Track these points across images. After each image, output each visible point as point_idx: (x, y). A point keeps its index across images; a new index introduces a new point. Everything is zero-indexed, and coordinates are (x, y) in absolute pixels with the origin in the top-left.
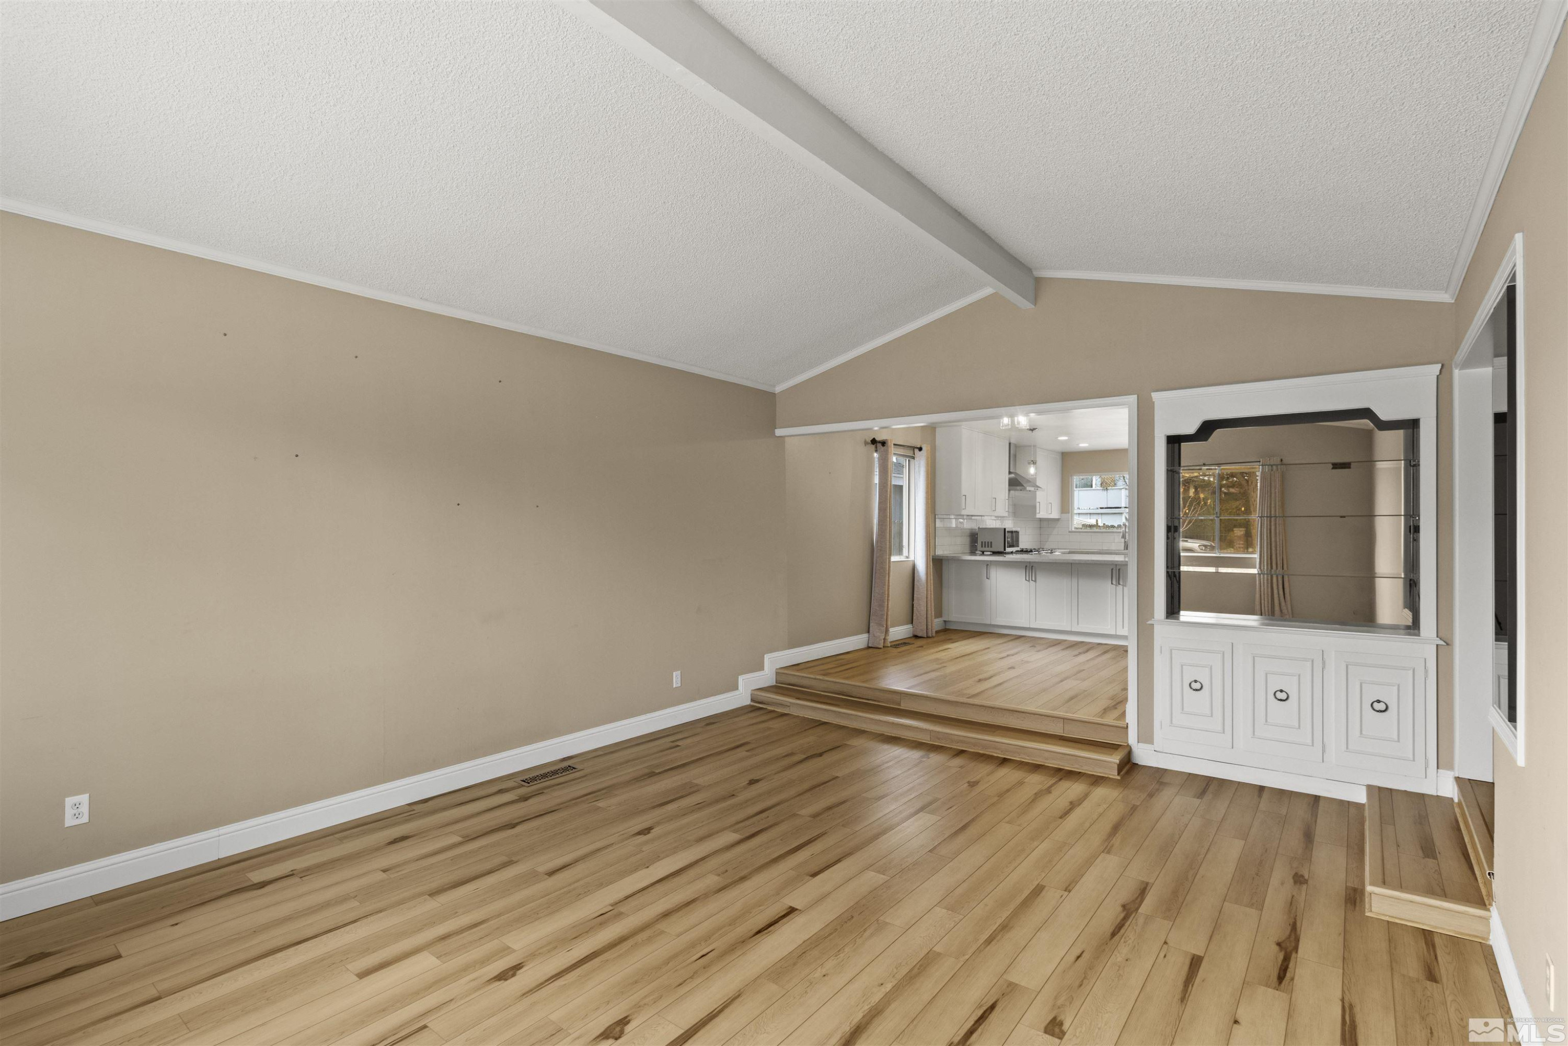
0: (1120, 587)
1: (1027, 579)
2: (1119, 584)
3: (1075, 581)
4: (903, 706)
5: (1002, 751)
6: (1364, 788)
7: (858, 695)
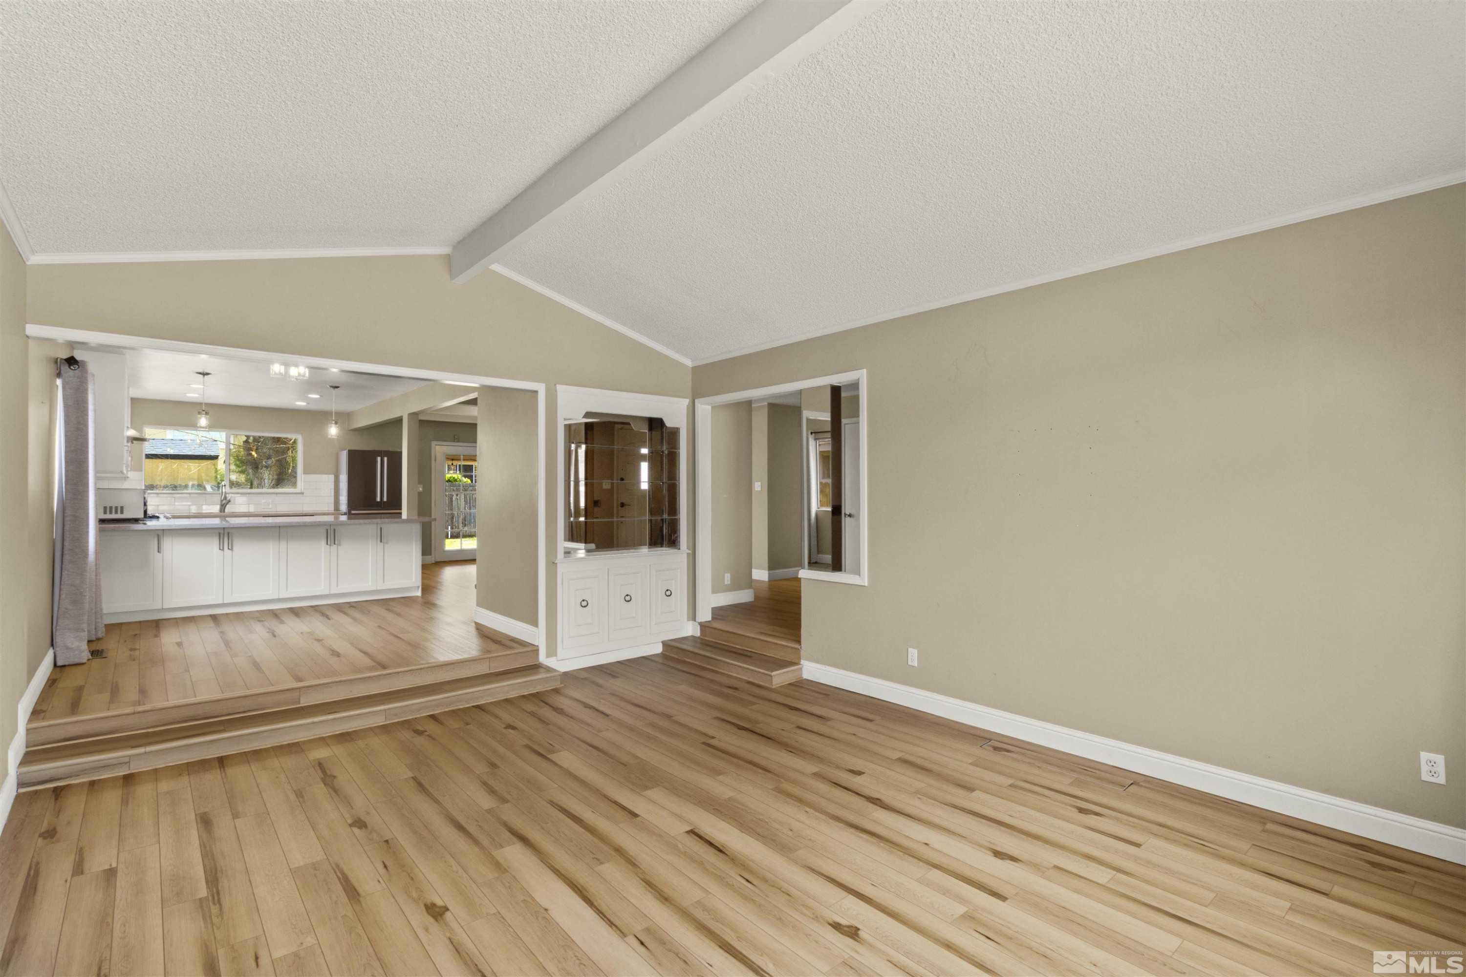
0: (335, 546)
1: (221, 548)
2: (335, 544)
3: (283, 544)
4: (305, 701)
5: (466, 702)
6: (661, 643)
7: (226, 712)
